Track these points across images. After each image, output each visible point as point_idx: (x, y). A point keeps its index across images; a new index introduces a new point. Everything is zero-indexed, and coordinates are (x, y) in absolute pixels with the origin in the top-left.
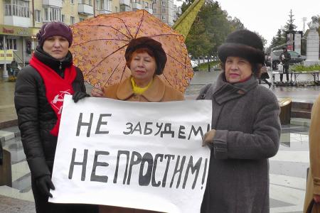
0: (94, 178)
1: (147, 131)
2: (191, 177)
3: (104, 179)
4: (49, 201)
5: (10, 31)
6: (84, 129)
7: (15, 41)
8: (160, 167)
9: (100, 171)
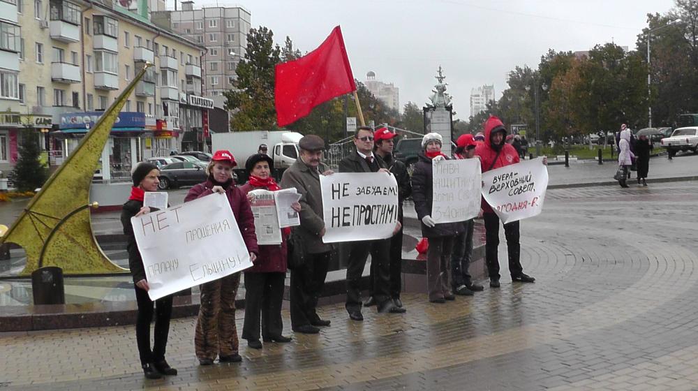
0: (344, 224)
1: (368, 192)
3: (348, 224)
6: (336, 194)
9: (346, 219)
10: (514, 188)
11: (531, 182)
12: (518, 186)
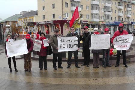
0: (63, 48)
1: (70, 41)
2: (76, 46)
3: (65, 48)
4: (58, 51)
5: (92, 23)
6: (61, 41)
7: (95, 25)
8: (72, 45)
9: (64, 47)
10: (123, 41)
11: (128, 40)
12: (124, 41)
